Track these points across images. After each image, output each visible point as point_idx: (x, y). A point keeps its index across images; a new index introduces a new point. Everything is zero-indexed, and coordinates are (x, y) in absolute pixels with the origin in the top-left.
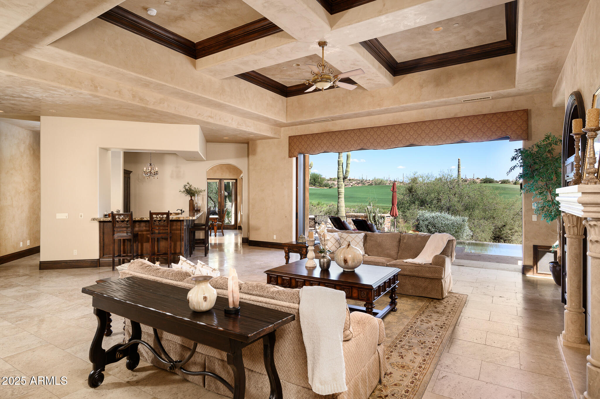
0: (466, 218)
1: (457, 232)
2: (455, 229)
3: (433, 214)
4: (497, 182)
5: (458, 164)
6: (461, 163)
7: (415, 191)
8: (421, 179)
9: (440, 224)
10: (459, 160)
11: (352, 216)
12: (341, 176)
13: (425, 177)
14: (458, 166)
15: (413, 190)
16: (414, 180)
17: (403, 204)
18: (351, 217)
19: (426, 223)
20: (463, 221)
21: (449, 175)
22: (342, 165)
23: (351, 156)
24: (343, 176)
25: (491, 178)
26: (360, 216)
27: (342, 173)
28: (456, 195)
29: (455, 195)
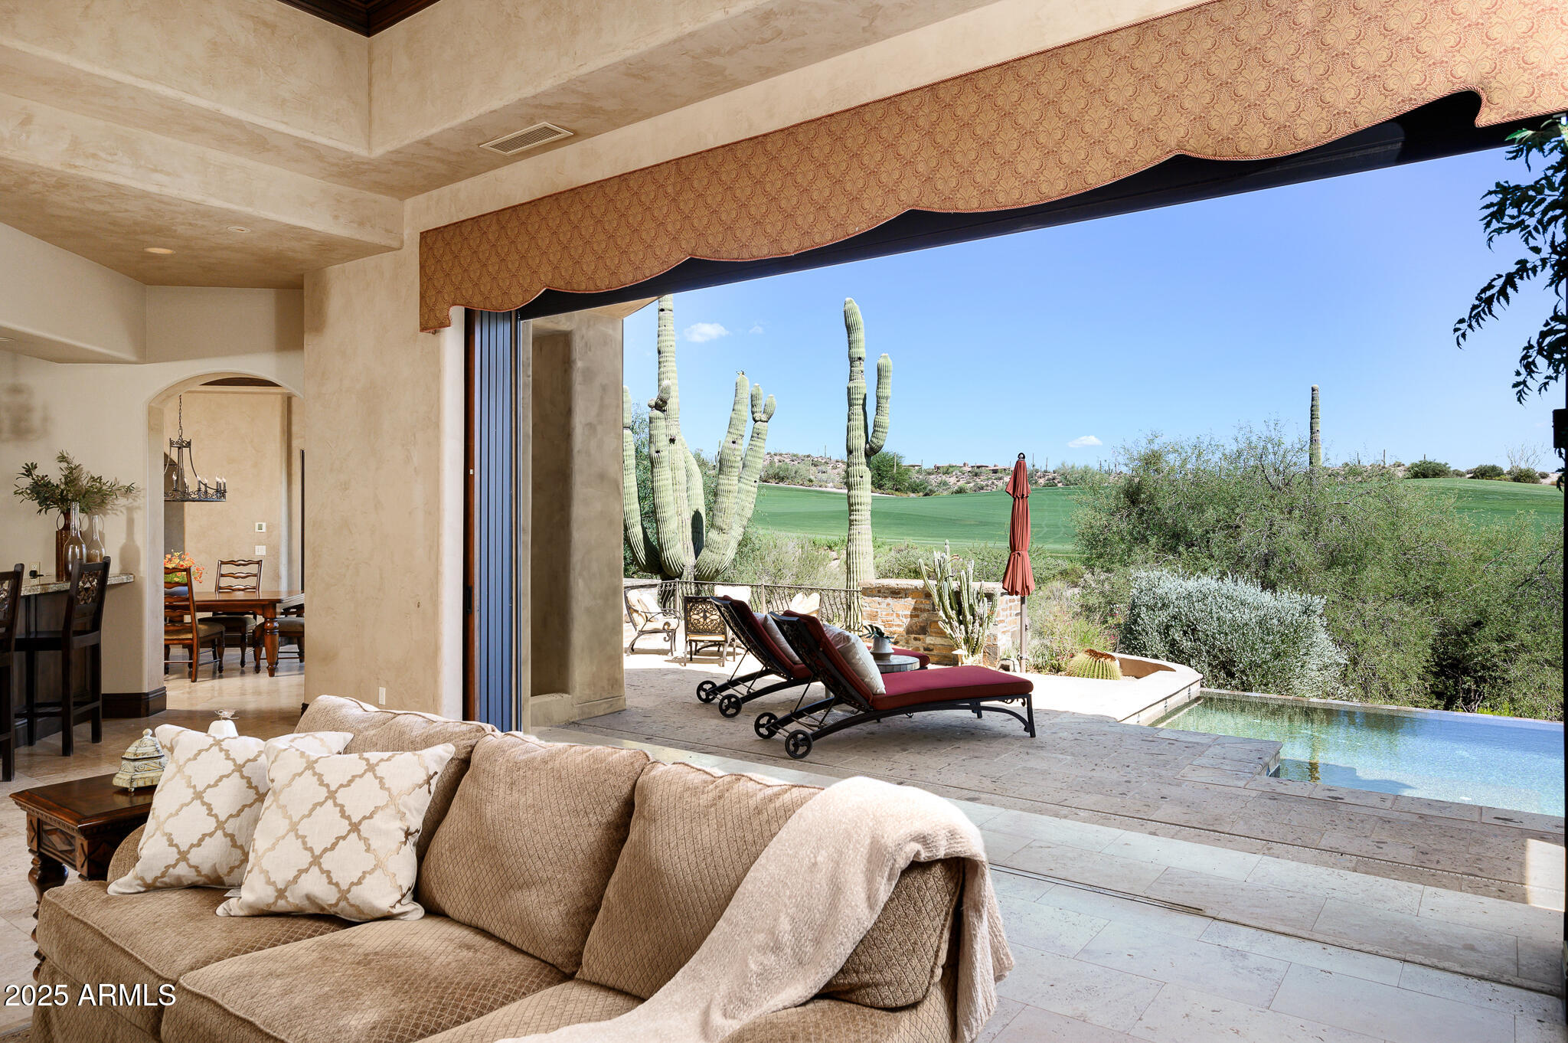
0: (1317, 599)
1: (1279, 654)
2: (1272, 642)
3: (1191, 584)
4: (1457, 475)
5: (1312, 406)
6: (1320, 402)
7: (1151, 500)
8: (1172, 459)
9: (1215, 624)
10: (1313, 390)
11: (879, 592)
12: (860, 443)
13: (1190, 451)
14: (1312, 411)
15: (1143, 496)
16: (1151, 461)
17: (1106, 543)
18: (875, 593)
19: (1163, 617)
20: (1305, 612)
21: (1271, 440)
22: (864, 405)
23: (891, 368)
24: (867, 442)
25: (1437, 461)
26: (907, 589)
27: (863, 434)
28: (1297, 513)
29: (1290, 513)
